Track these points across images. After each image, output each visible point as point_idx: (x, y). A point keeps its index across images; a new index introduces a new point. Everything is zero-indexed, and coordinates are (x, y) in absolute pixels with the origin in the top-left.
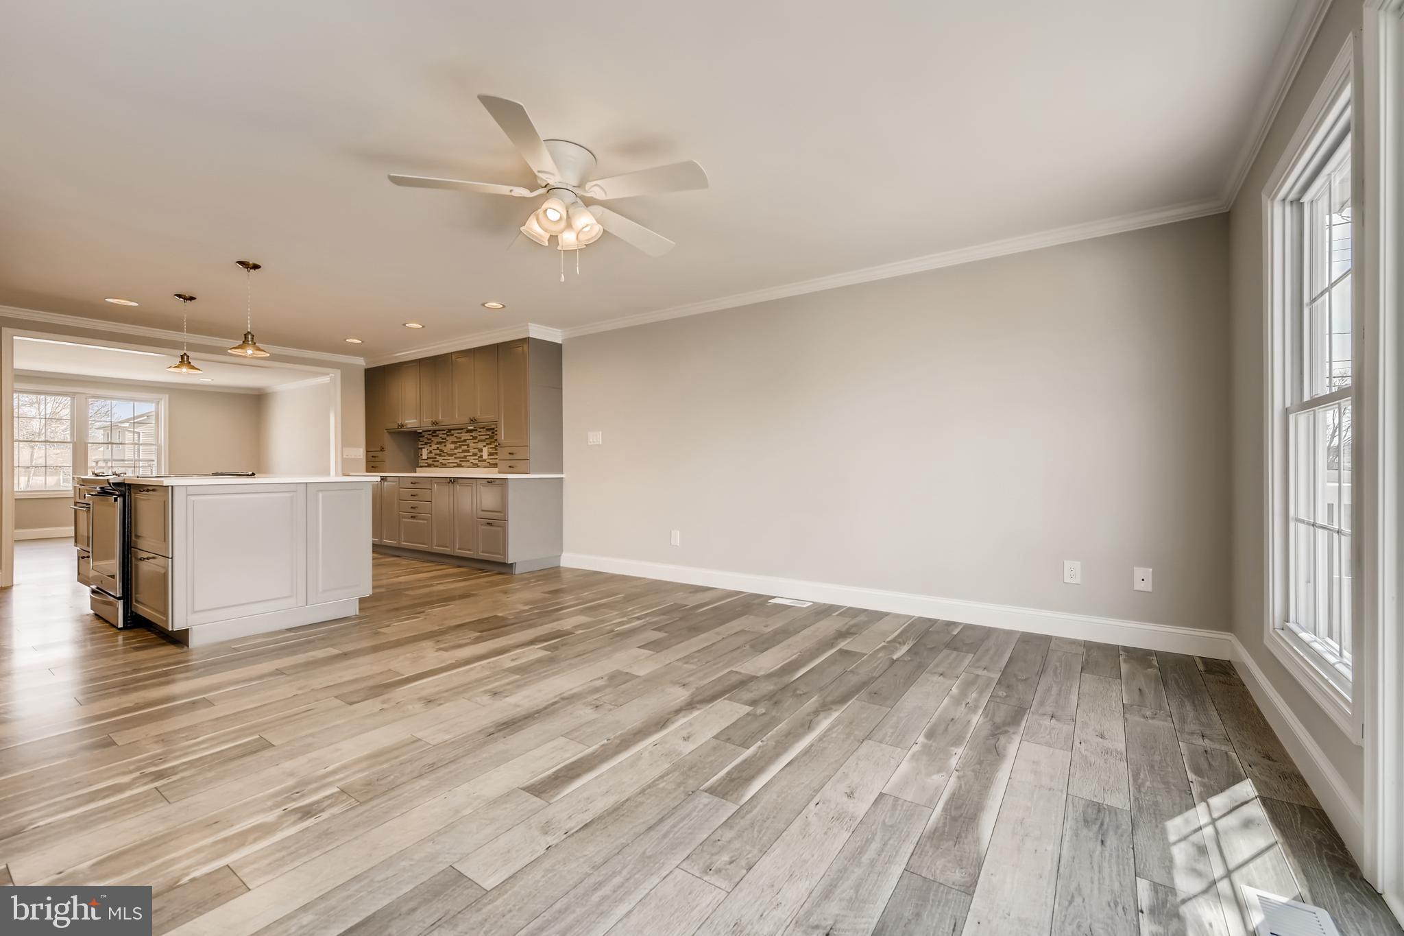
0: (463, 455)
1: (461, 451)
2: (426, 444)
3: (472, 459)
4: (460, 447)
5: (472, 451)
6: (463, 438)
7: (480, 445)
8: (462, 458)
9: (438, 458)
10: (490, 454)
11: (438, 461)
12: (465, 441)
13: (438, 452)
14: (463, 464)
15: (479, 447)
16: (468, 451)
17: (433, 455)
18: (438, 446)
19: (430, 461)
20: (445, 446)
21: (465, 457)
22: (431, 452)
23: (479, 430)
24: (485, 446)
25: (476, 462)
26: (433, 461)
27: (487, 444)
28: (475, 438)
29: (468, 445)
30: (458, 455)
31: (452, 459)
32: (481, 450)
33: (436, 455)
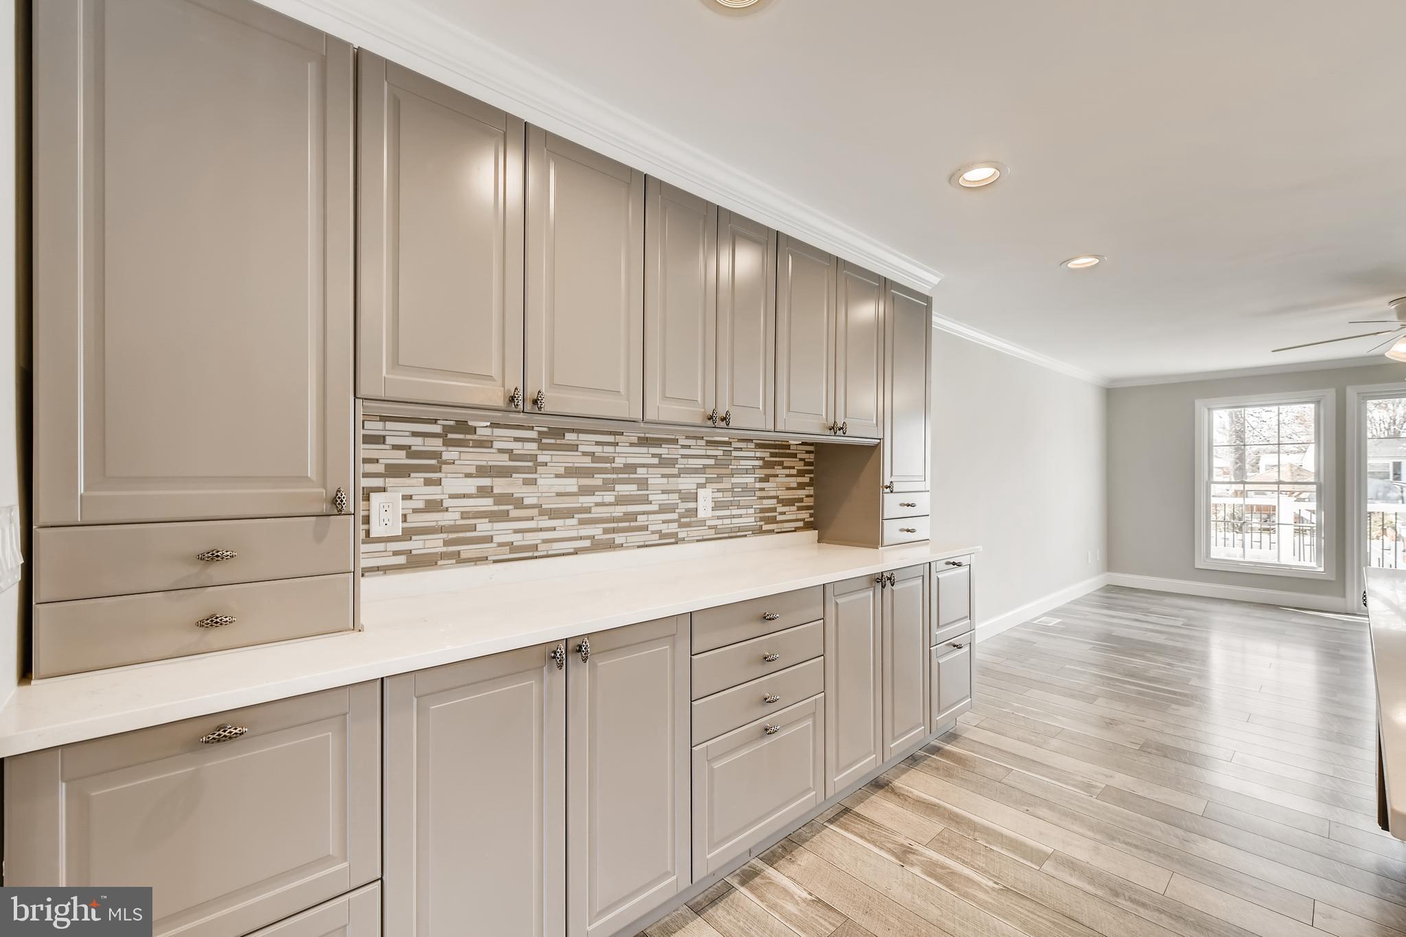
0: (619, 510)
1: (612, 499)
2: (394, 471)
3: (656, 523)
4: (608, 486)
5: (657, 498)
6: (619, 462)
7: (687, 483)
8: (614, 520)
9: (484, 527)
10: (717, 506)
12: (631, 468)
13: (486, 504)
14: (619, 539)
15: (681, 487)
16: (646, 500)
17: (452, 517)
18: (486, 482)
19: (434, 544)
20: (534, 482)
21: (633, 517)
22: (434, 506)
23: (682, 442)
24: (704, 486)
25: (673, 527)
26: (447, 543)
27: (709, 481)
28: (664, 462)
29: (643, 484)
30: (598, 512)
31: (571, 527)
32: (695, 497)
33: (464, 515)
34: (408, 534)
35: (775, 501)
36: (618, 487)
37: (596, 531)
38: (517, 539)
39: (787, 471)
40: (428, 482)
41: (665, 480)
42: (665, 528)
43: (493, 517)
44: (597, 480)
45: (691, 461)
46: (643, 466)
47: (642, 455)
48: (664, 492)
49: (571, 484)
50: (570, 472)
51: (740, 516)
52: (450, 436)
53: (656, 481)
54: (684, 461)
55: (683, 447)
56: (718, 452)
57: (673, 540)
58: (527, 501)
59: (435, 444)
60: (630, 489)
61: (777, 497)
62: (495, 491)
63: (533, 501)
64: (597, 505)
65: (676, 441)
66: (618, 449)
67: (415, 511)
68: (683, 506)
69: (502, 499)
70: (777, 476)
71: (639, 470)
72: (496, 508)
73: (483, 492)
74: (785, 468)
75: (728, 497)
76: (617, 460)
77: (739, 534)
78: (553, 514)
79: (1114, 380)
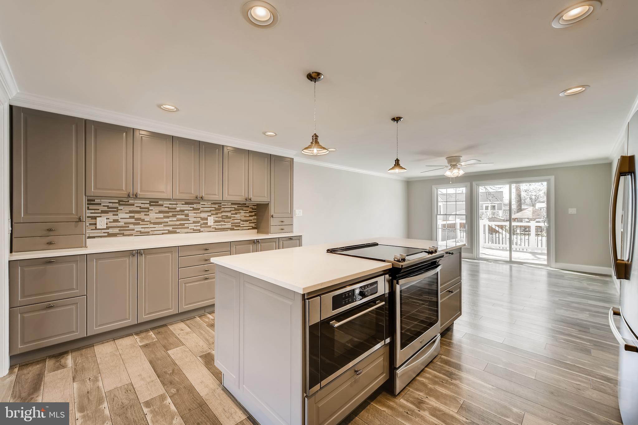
0: (178, 223)
1: (176, 220)
2: (103, 212)
3: (192, 226)
4: (174, 216)
5: (192, 219)
6: (178, 209)
7: (204, 215)
8: (176, 225)
9: (131, 227)
10: (216, 222)
11: (134, 230)
12: (183, 211)
13: (133, 220)
15: (201, 216)
16: (188, 220)
17: (121, 224)
18: (132, 215)
19: (116, 231)
20: (148, 215)
21: (184, 224)
22: (116, 221)
24: (210, 216)
25: (199, 228)
26: (120, 230)
27: (212, 214)
28: (195, 209)
29: (187, 215)
30: (170, 223)
32: (207, 219)
33: (125, 223)
34: (108, 228)
35: (240, 220)
36: (177, 216)
37: (170, 228)
38: (143, 230)
39: (245, 212)
40: (114, 215)
41: (195, 214)
42: (195, 228)
43: (134, 224)
44: (170, 214)
45: (205, 209)
46: (187, 210)
47: (187, 207)
48: (195, 218)
49: (161, 215)
50: (160, 212)
51: (225, 225)
52: (121, 203)
53: (191, 214)
54: (203, 209)
55: (202, 205)
56: (216, 206)
57: (199, 231)
58: (145, 220)
59: (117, 205)
60: (183, 217)
61: (240, 219)
62: (135, 217)
63: (148, 220)
64: (170, 221)
65: (199, 203)
66: (177, 206)
67: (110, 222)
68: (202, 222)
69: (136, 219)
70: (241, 213)
71: (185, 211)
72: (135, 222)
73: (131, 217)
74: (243, 210)
75: (220, 219)
76: (177, 209)
77: (224, 230)
78: (155, 223)
79: (409, 178)
